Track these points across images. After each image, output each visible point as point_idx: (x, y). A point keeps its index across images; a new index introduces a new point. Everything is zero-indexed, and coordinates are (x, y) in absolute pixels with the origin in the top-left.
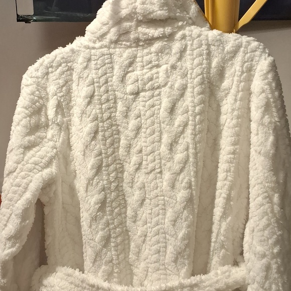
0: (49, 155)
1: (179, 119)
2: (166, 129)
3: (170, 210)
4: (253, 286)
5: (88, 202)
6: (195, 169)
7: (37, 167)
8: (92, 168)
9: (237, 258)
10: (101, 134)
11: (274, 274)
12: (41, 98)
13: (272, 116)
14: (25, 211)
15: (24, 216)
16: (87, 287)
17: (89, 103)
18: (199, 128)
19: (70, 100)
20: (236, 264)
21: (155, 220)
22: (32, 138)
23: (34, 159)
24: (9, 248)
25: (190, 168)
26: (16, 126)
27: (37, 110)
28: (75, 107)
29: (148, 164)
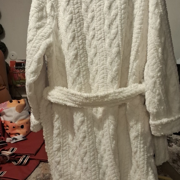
0: (48, 32)
1: (113, 12)
2: (107, 17)
3: (109, 58)
4: (148, 91)
5: (69, 55)
6: (121, 37)
7: (43, 38)
8: (70, 38)
9: (141, 80)
10: (74, 20)
11: (158, 85)
12: (43, 2)
13: (159, 9)
14: (39, 59)
15: (38, 62)
16: (70, 95)
17: (68, 4)
18: (123, 16)
19: (58, 3)
20: (140, 83)
21: (102, 63)
22: (40, 23)
23: (41, 34)
24: (32, 77)
25: (119, 37)
26: (32, 17)
27: (41, 9)
28: (60, 7)
29: (98, 36)
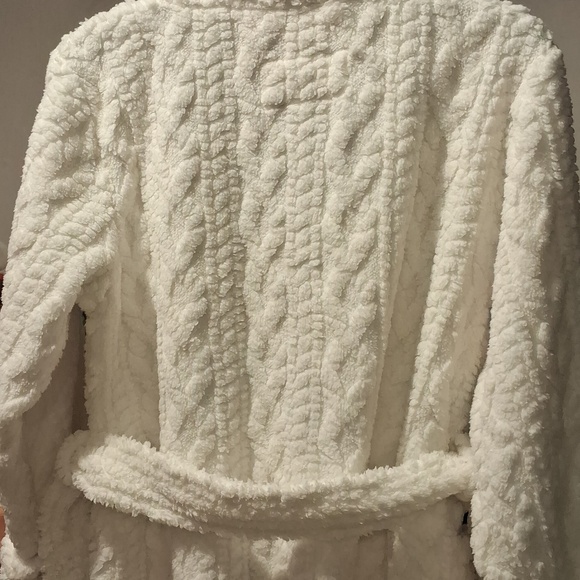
0: (99, 219)
1: (362, 164)
2: (337, 182)
3: (335, 341)
4: (484, 493)
5: (174, 316)
6: (388, 265)
7: (75, 241)
8: (184, 250)
10: (204, 182)
11: (526, 474)
12: (85, 101)
13: (548, 170)
14: (50, 327)
15: (47, 336)
16: (166, 477)
17: (184, 119)
18: (402, 183)
19: (146, 111)
20: (453, 448)
21: (303, 358)
22: (66, 182)
23: (69, 225)
24: (16, 397)
25: (379, 263)
26: (35, 156)
27: (78, 126)
28: (154, 125)
29: (295, 249)
